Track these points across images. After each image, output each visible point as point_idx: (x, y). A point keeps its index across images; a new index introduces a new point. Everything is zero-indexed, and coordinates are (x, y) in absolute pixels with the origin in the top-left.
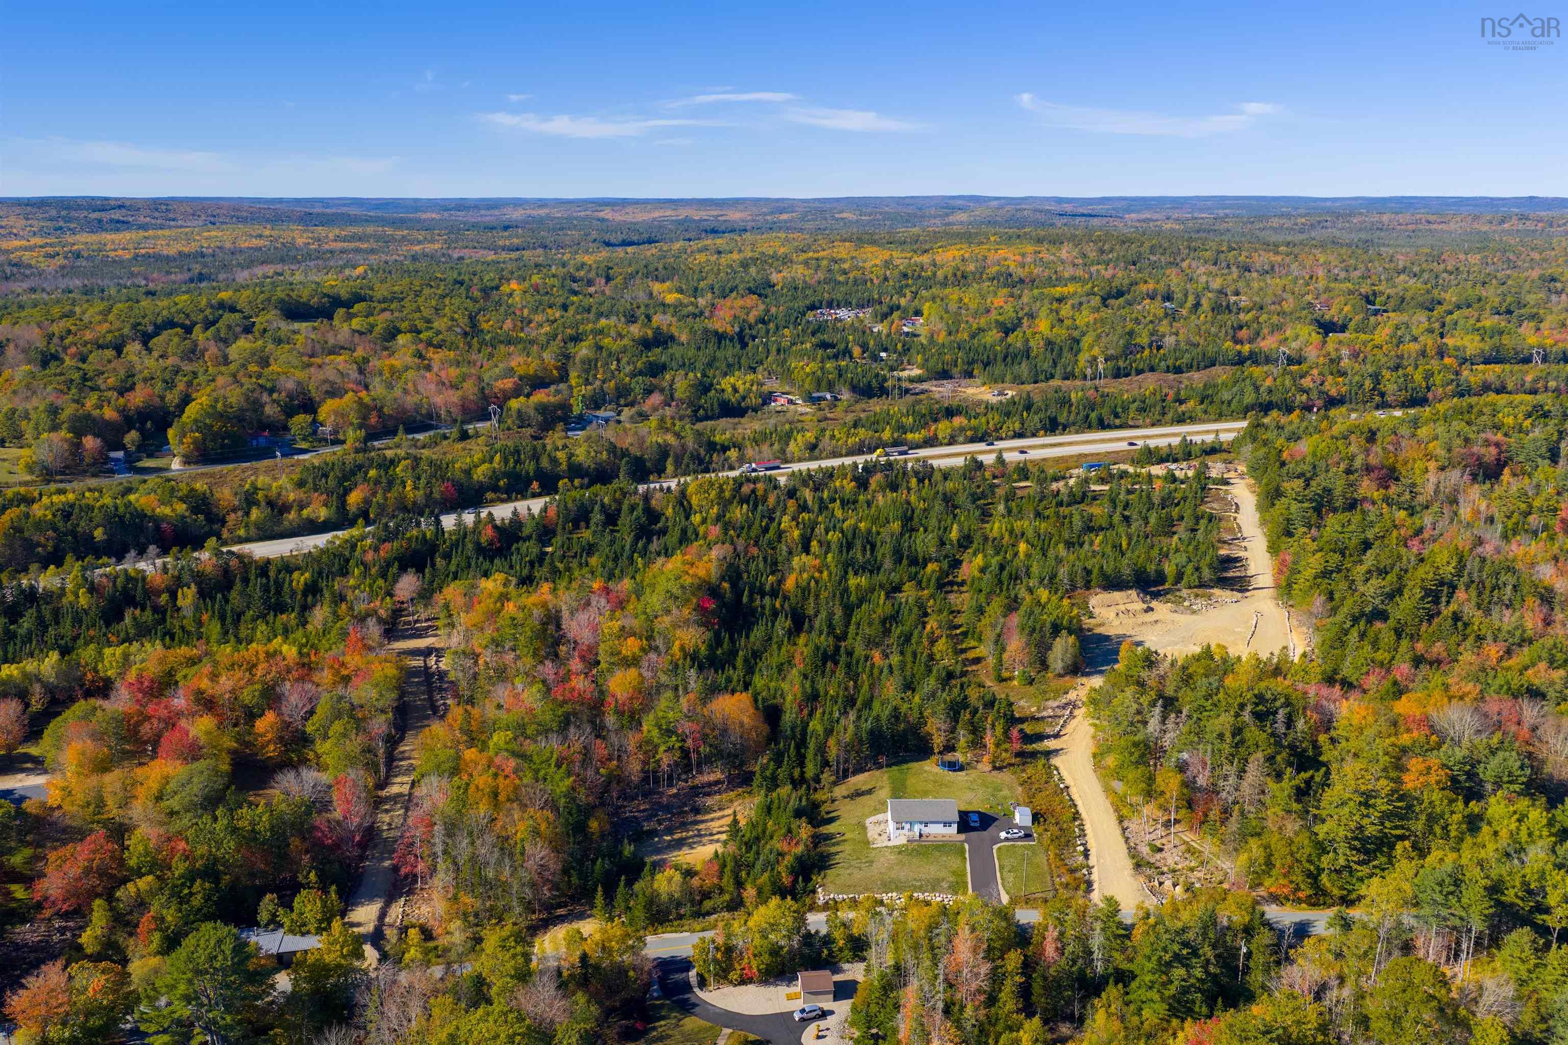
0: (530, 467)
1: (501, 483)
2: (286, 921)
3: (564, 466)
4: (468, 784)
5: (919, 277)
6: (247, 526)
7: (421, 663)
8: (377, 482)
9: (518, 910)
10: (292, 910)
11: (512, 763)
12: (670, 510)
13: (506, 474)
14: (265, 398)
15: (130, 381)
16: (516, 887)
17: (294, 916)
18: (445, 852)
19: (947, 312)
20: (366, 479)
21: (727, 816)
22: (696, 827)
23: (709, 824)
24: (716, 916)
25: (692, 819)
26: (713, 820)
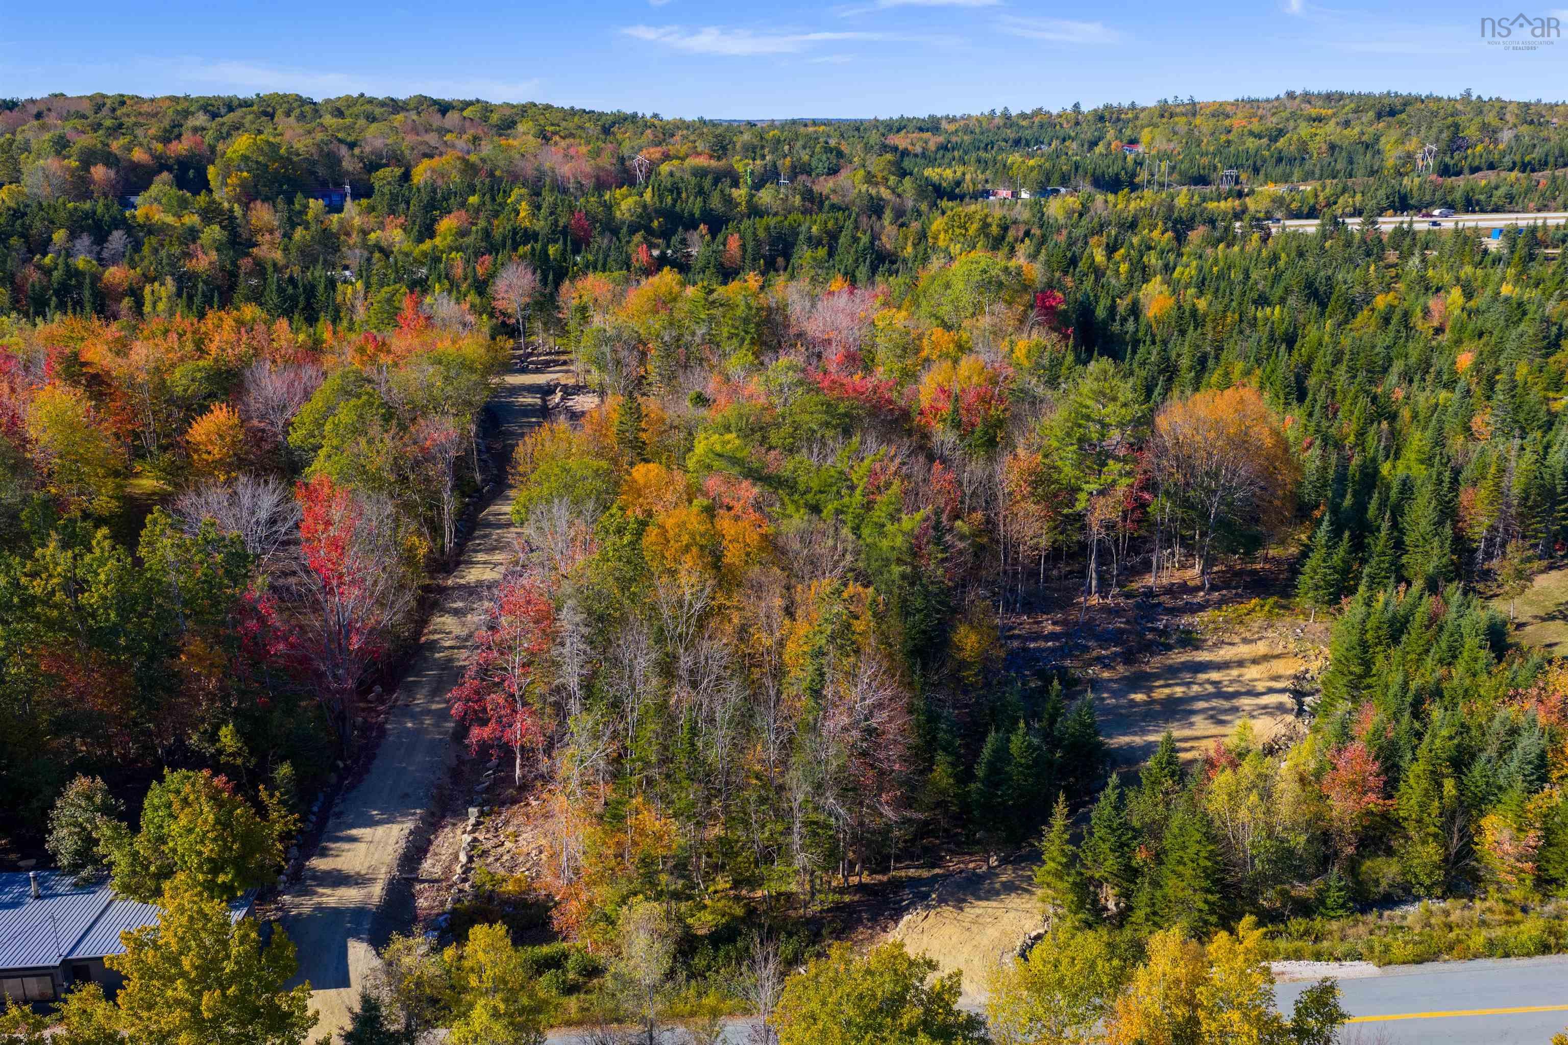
0: (694, 205)
1: (655, 224)
2: (119, 858)
3: (743, 207)
4: (643, 525)
5: (1118, 119)
6: (286, 250)
7: (539, 401)
8: (478, 210)
9: (801, 860)
10: (135, 828)
11: (750, 491)
12: (909, 249)
13: (659, 212)
14: (344, 150)
15: (176, 131)
16: (799, 795)
17: (141, 844)
18: (589, 687)
19: (1175, 133)
20: (463, 204)
21: (1278, 657)
22: (1202, 677)
23: (1235, 672)
24: (1413, 912)
25: (1179, 657)
26: (1240, 664)
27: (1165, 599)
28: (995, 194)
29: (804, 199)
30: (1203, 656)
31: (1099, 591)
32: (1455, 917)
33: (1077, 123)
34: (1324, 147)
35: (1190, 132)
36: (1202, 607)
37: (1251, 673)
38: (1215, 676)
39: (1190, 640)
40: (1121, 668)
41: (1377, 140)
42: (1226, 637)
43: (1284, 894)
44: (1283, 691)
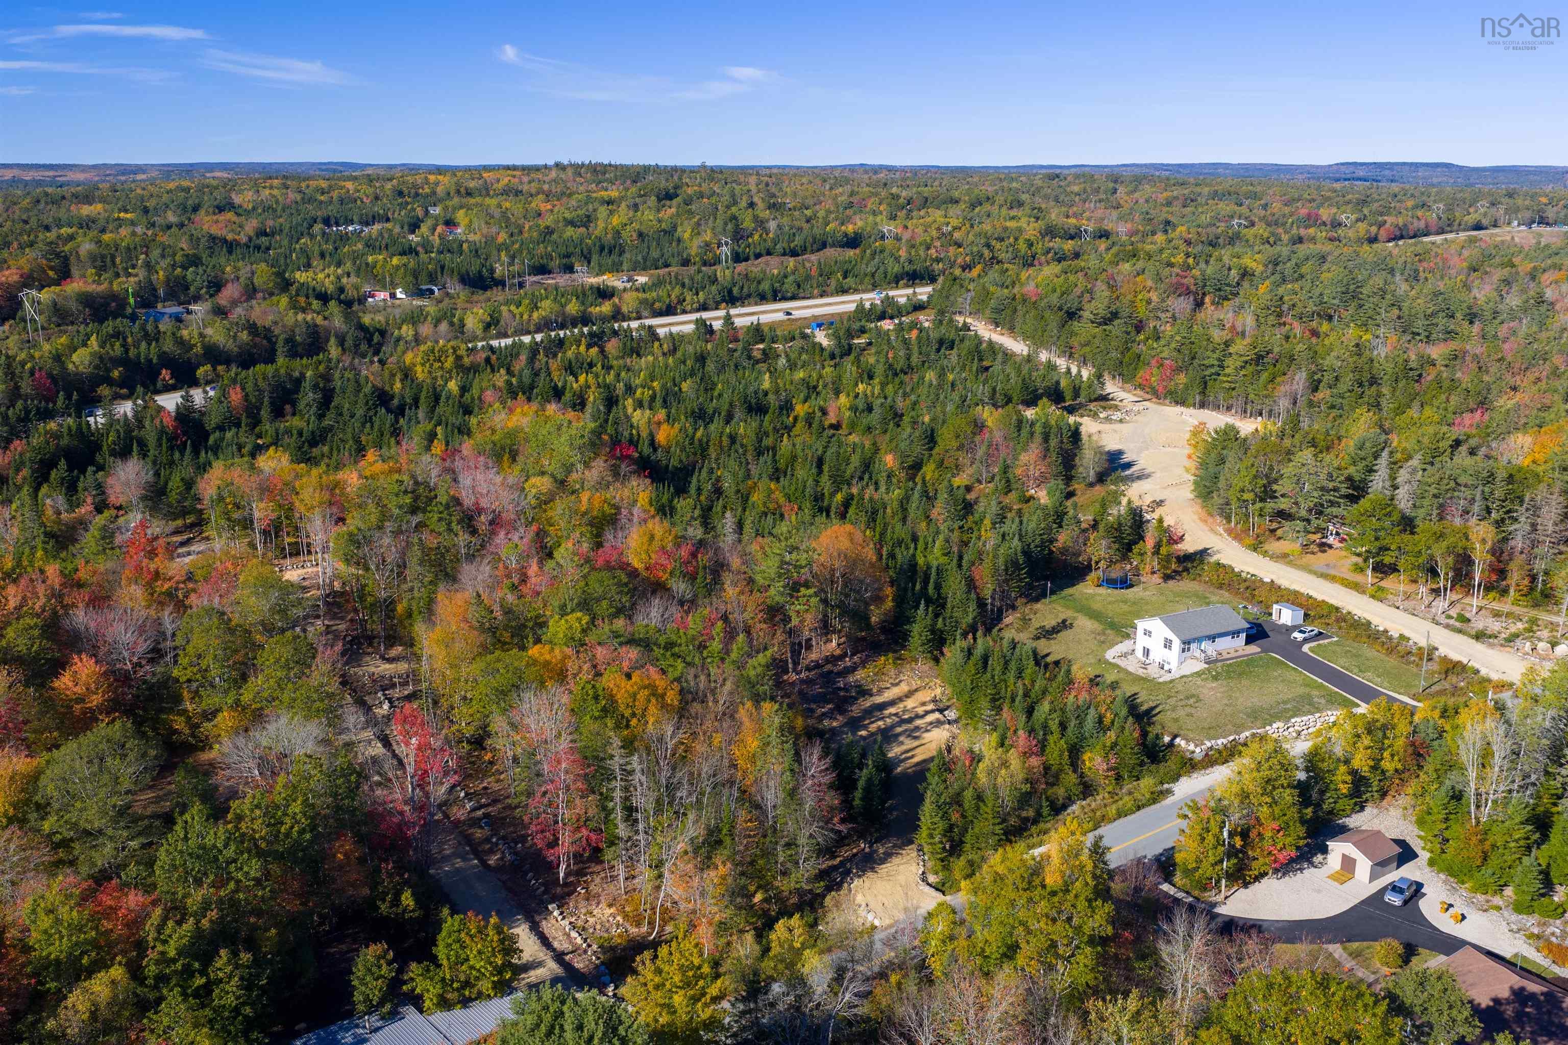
1: (116, 374)
2: (430, 986)
10: (437, 962)
11: (631, 653)
17: (444, 972)
21: (916, 690)
22: (887, 712)
23: (901, 705)
24: (1075, 808)
25: (867, 703)
26: (900, 699)
27: (829, 667)
28: (373, 296)
29: (250, 333)
30: (879, 700)
31: (794, 670)
32: (1093, 805)
33: (377, 198)
34: (635, 235)
35: (504, 214)
36: (853, 669)
37: (910, 703)
38: (892, 710)
39: (864, 692)
40: (840, 718)
41: (675, 227)
42: (883, 685)
43: (1019, 816)
44: (932, 711)
